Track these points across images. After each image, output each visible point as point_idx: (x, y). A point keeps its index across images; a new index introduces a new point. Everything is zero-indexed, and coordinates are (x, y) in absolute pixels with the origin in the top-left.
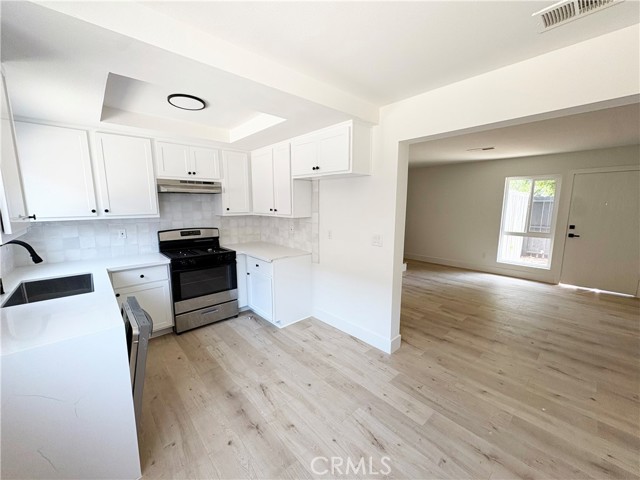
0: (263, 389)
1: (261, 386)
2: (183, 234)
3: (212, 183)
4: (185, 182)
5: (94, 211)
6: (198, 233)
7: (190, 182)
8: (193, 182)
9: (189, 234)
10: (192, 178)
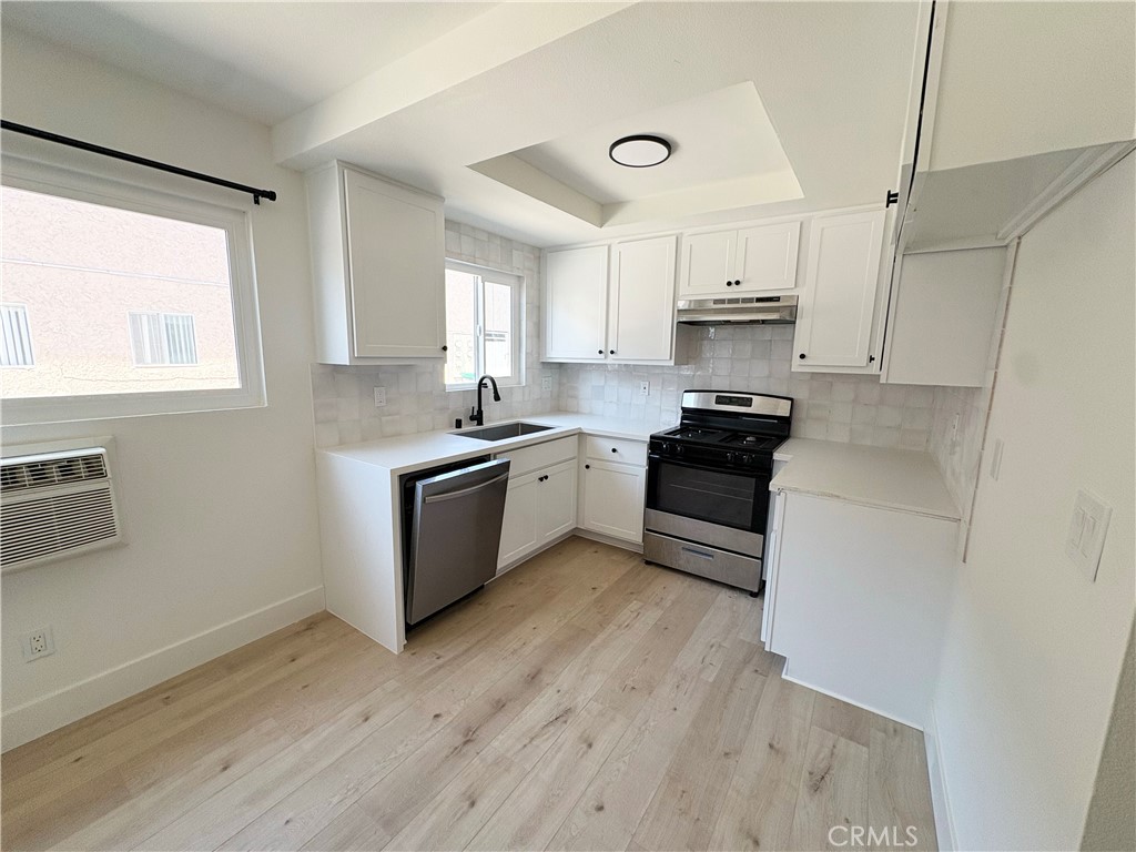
0: (563, 716)
1: (568, 711)
2: (719, 401)
3: (777, 299)
4: (722, 301)
5: (601, 352)
6: (748, 403)
7: (731, 301)
8: (736, 301)
9: (730, 401)
10: (734, 293)
